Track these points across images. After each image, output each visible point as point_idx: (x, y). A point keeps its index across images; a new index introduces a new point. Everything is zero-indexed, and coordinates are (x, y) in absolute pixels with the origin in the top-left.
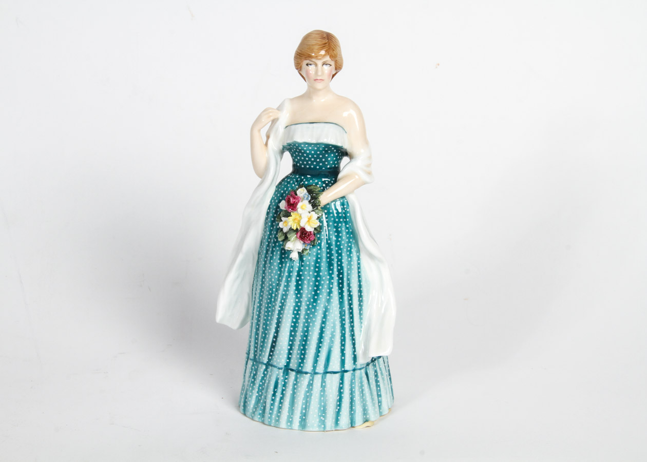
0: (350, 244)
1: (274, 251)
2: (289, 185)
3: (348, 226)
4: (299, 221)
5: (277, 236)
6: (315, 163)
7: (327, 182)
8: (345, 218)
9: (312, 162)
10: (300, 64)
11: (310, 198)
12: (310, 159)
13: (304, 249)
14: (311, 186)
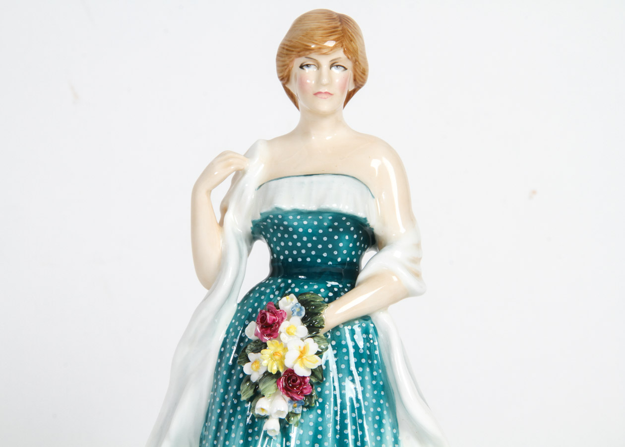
0: (379, 409)
1: (232, 423)
2: (263, 297)
3: (375, 373)
4: (283, 358)
5: (239, 393)
6: (313, 253)
7: (336, 289)
8: (370, 357)
9: (309, 250)
10: (287, 65)
11: (303, 313)
12: (304, 244)
13: (291, 412)
14: (305, 294)
